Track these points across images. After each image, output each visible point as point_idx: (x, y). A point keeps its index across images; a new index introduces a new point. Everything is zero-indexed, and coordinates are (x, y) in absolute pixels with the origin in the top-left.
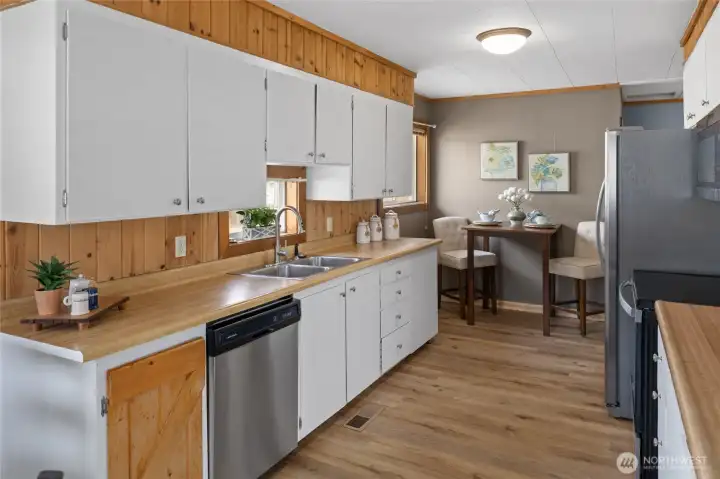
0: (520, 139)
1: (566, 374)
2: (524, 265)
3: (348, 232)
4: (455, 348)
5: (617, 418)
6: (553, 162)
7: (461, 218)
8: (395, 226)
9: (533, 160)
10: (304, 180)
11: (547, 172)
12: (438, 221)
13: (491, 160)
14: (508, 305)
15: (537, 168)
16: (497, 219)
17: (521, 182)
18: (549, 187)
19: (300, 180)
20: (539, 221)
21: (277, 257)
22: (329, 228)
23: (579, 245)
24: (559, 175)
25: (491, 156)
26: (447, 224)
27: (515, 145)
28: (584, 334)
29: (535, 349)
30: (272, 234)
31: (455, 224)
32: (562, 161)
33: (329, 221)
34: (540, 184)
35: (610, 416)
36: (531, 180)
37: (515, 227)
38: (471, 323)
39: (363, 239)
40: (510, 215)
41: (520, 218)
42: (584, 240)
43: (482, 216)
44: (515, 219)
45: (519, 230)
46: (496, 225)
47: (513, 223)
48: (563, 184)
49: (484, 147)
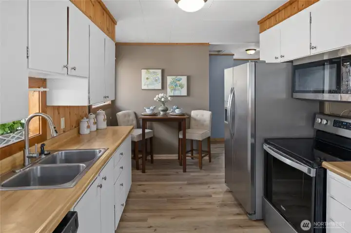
0: (163, 68)
1: (211, 196)
2: (166, 135)
3: (74, 127)
4: (144, 191)
5: (255, 221)
6: (179, 81)
7: (131, 111)
8: (104, 120)
9: (169, 79)
10: (45, 90)
11: (176, 85)
12: (119, 114)
13: (147, 79)
14: (157, 157)
15: (171, 83)
16: (156, 112)
17: (163, 91)
18: (177, 93)
19: (42, 89)
20: (177, 111)
21: (27, 159)
22: (63, 126)
23: (193, 123)
24: (182, 87)
25: (147, 76)
26: (125, 115)
27: (160, 71)
28: (201, 168)
29: (186, 182)
30: (18, 138)
31: (129, 115)
32: (184, 80)
33: (63, 120)
34: (173, 92)
35: (250, 219)
36: (169, 90)
37: (163, 115)
38: (144, 172)
39: (85, 131)
40: (160, 109)
41: (165, 110)
42: (195, 120)
43: (147, 110)
44: (163, 111)
45: (165, 117)
46: (155, 115)
47: (162, 113)
48: (184, 92)
49: (144, 72)
